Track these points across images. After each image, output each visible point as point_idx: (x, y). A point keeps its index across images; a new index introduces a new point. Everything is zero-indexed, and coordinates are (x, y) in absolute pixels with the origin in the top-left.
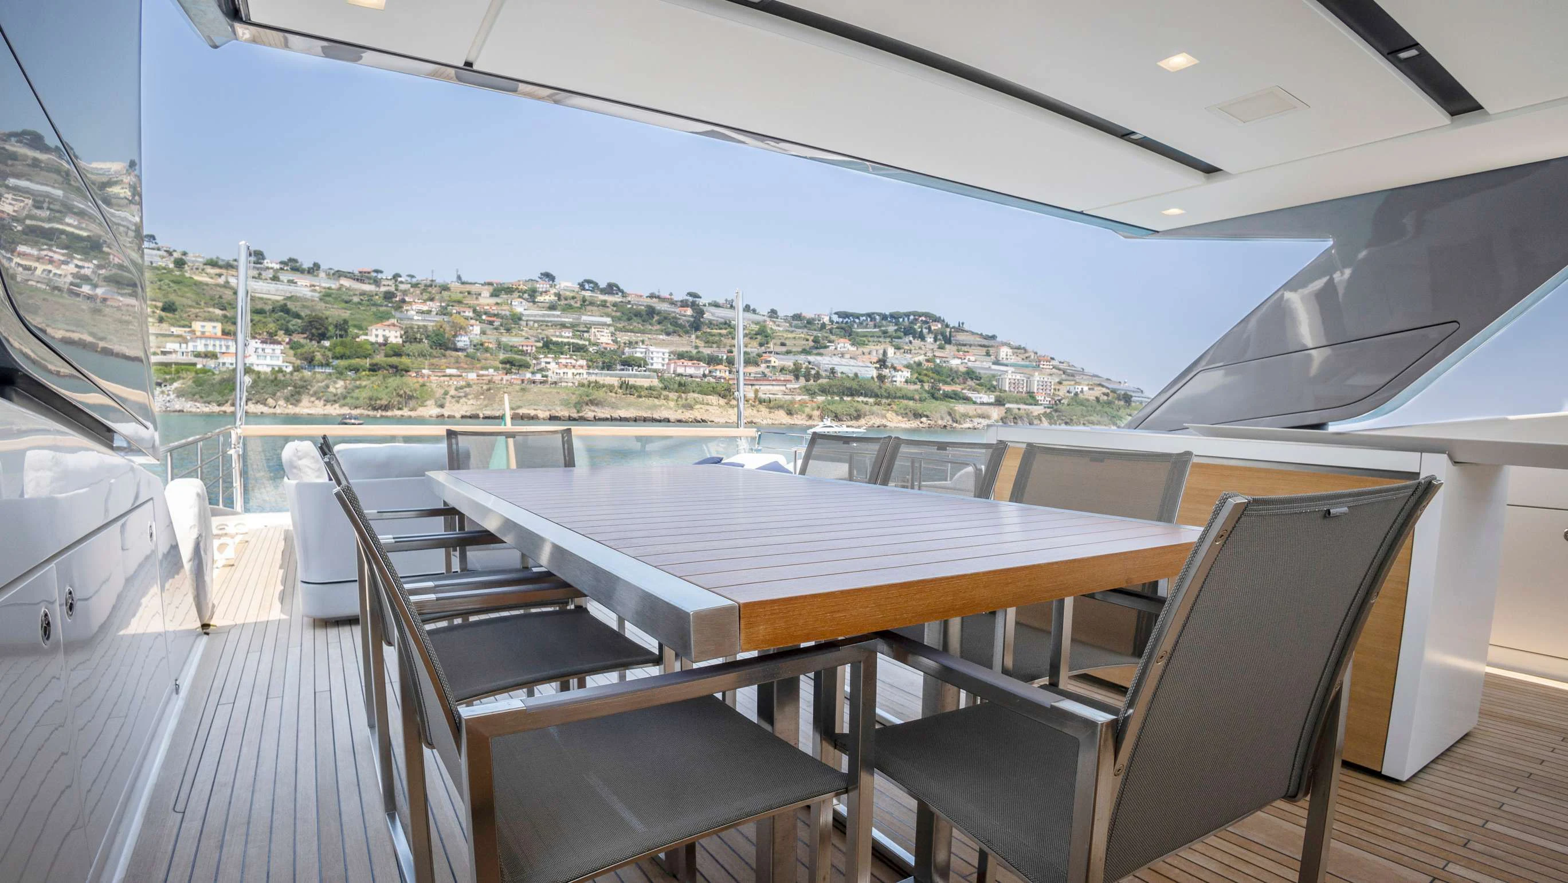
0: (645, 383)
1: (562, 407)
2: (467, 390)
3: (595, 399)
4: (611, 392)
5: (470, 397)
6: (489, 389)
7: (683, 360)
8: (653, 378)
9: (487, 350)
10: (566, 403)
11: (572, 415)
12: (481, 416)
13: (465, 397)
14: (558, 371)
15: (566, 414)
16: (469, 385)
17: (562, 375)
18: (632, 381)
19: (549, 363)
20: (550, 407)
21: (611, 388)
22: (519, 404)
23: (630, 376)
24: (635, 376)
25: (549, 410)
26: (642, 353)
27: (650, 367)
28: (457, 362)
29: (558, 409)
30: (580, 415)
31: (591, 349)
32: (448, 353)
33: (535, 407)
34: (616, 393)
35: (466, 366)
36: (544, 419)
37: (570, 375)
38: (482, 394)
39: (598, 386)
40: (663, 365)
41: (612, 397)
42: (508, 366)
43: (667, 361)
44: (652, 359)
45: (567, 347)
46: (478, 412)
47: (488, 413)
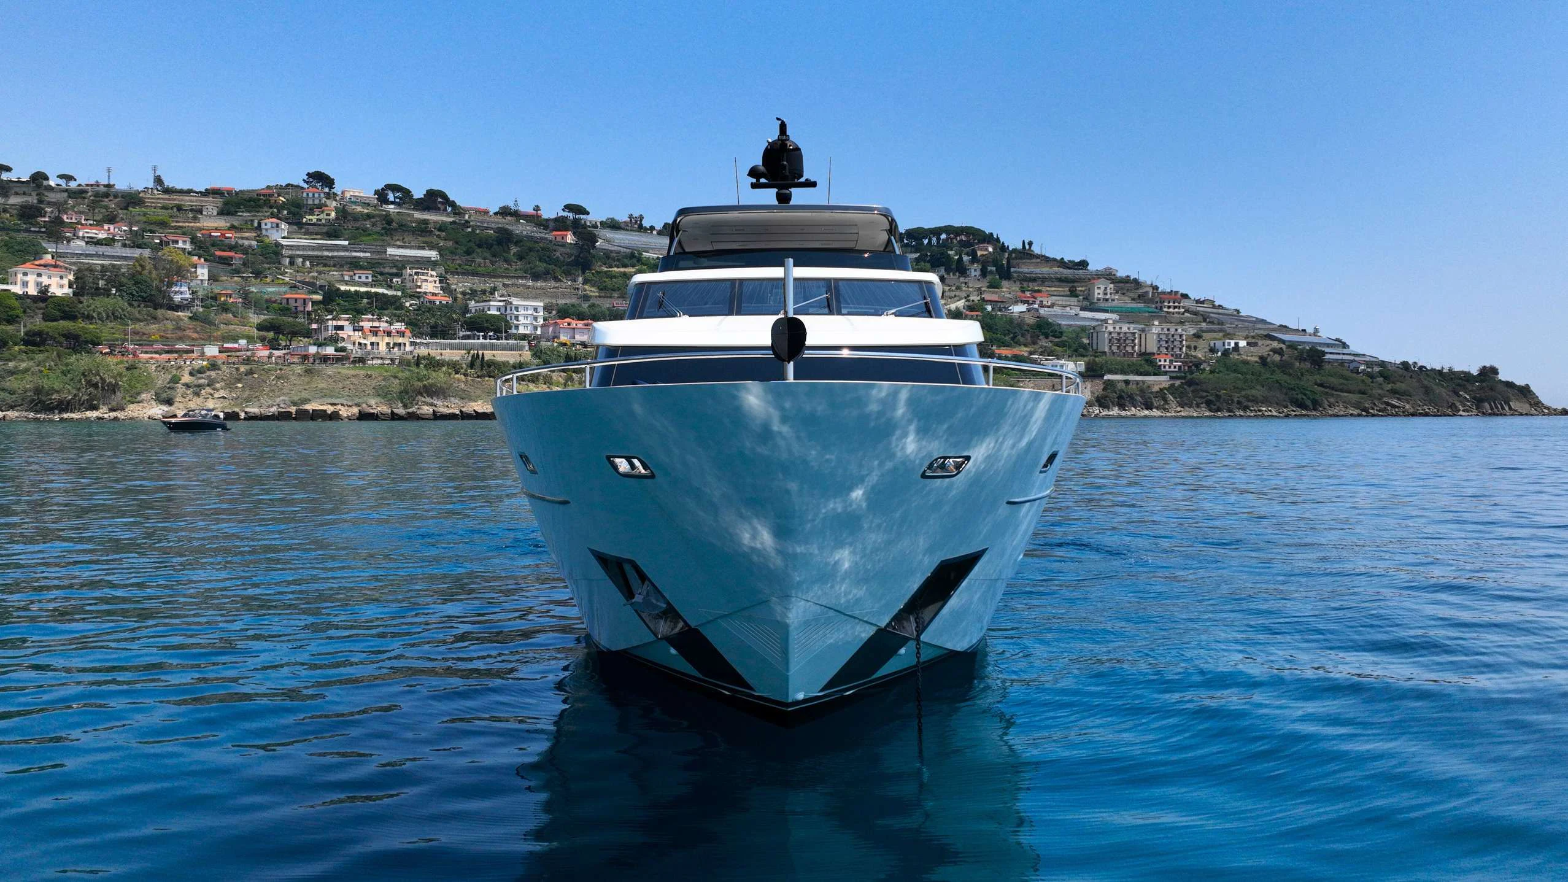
0: (511, 357)
1: (378, 399)
2: (213, 374)
3: (431, 385)
4: (457, 373)
5: (218, 386)
6: (250, 372)
7: (568, 320)
8: (521, 348)
9: (225, 308)
10: (382, 393)
11: (395, 411)
12: (242, 415)
13: (208, 385)
14: (363, 341)
15: (385, 409)
16: (214, 366)
17: (369, 347)
18: (488, 355)
19: (341, 328)
20: (357, 400)
21: (455, 367)
22: (304, 395)
23: (484, 347)
24: (493, 347)
25: (358, 405)
26: (499, 309)
27: (514, 331)
28: (179, 328)
29: (372, 402)
30: (410, 410)
31: (408, 304)
32: (160, 312)
33: (333, 401)
34: (465, 375)
35: (195, 335)
36: (349, 418)
37: (383, 347)
38: (239, 381)
39: (434, 364)
40: (536, 328)
41: (459, 380)
42: (271, 335)
43: (541, 321)
44: (517, 318)
45: (365, 301)
46: (237, 410)
47: (254, 410)
